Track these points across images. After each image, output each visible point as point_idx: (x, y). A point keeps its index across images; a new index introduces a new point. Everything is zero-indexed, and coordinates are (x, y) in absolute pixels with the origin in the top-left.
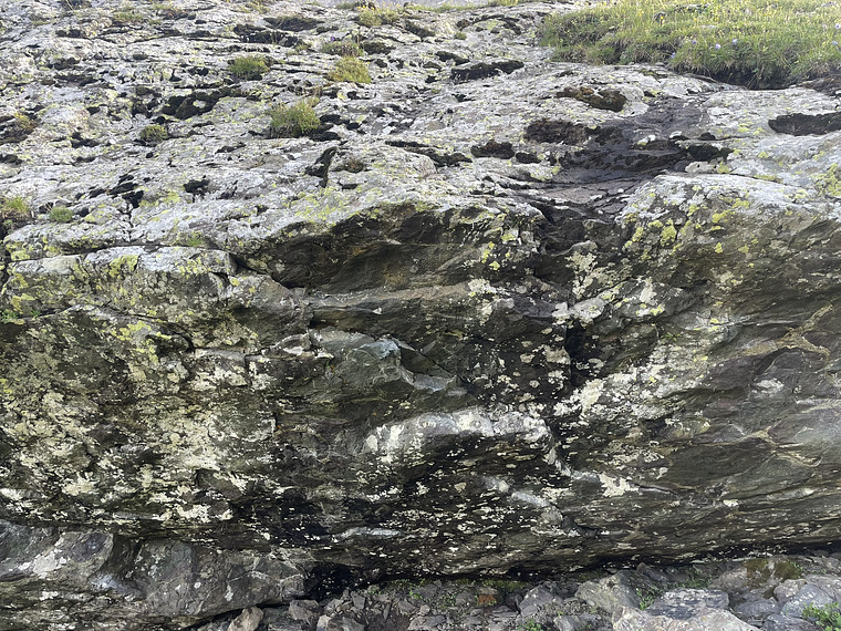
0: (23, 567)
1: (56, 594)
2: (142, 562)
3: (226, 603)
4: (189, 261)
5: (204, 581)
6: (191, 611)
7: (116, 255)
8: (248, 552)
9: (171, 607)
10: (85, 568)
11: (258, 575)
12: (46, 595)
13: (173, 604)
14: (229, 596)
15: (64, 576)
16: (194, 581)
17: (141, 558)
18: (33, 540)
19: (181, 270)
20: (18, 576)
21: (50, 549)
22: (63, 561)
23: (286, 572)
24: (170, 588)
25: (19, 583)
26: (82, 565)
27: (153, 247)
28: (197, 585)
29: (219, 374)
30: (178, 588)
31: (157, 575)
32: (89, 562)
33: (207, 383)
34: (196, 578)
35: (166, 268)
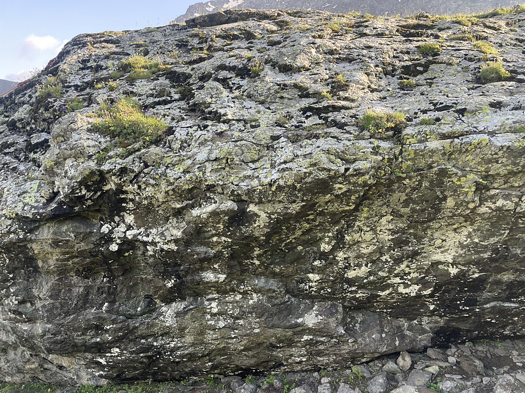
0: (300, 320)
1: (311, 337)
2: (350, 322)
3: (396, 347)
4: (521, 140)
5: (386, 333)
6: (380, 350)
7: (475, 139)
8: (402, 320)
9: (371, 347)
10: (332, 322)
11: (408, 333)
12: (306, 337)
13: (372, 345)
14: (397, 343)
15: (322, 326)
16: (382, 333)
17: (349, 320)
18: (302, 307)
19: (517, 144)
20: (297, 325)
21: (311, 311)
22: (320, 317)
23: (424, 331)
24: (369, 337)
25: (296, 330)
26: (331, 320)
27: (492, 134)
28: (384, 335)
29: (500, 203)
30: (374, 336)
31: (360, 329)
32: (334, 319)
33: (487, 209)
34: (382, 331)
35: (507, 144)
